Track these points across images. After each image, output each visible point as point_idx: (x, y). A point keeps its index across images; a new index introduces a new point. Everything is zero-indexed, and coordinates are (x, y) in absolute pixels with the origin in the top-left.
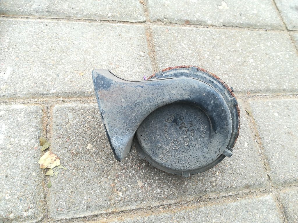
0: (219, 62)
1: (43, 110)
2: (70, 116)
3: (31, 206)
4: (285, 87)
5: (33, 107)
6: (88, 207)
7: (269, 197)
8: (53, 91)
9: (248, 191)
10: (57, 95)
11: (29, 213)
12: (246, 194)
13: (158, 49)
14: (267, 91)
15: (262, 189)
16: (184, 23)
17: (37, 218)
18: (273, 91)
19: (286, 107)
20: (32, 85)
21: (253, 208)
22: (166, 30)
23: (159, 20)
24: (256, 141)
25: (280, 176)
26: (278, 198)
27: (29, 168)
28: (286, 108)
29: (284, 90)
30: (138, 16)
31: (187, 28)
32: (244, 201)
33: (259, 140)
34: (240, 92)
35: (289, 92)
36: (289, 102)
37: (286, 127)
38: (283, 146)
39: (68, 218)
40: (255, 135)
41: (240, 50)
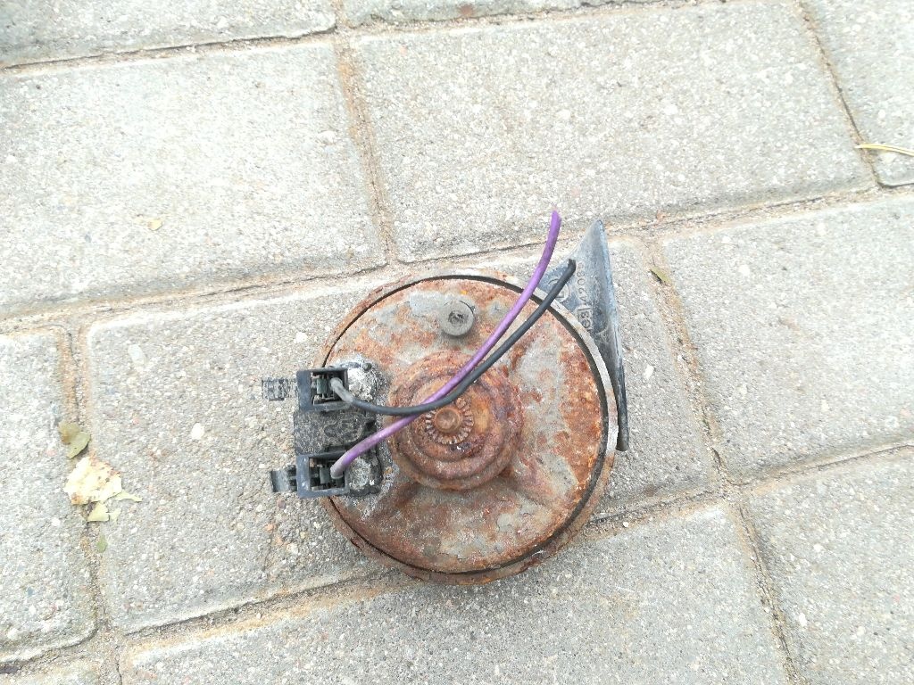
0: (569, 128)
1: (58, 345)
2: (135, 352)
3: (60, 603)
4: (775, 181)
5: (30, 340)
6: (210, 593)
7: (715, 513)
8: (78, 286)
9: (653, 500)
10: (92, 296)
11: (56, 623)
12: (650, 509)
13: (378, 114)
14: (717, 200)
15: (694, 493)
16: (456, 14)
17: (78, 632)
18: (739, 198)
19: (776, 243)
20: (19, 277)
21: (667, 546)
22: (401, 48)
23: (376, 17)
24: (680, 357)
25: (750, 449)
26: (742, 511)
27: (40, 508)
28: (776, 247)
29: (773, 192)
30: (310, 13)
31: (467, 29)
32: (643, 530)
33: (689, 354)
34: (633, 216)
35: (789, 195)
36: (786, 227)
37: (773, 306)
38: (761, 363)
39: (159, 623)
40: (680, 341)
41: (635, 80)
